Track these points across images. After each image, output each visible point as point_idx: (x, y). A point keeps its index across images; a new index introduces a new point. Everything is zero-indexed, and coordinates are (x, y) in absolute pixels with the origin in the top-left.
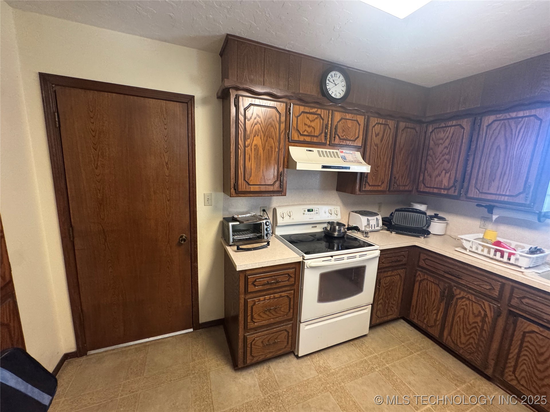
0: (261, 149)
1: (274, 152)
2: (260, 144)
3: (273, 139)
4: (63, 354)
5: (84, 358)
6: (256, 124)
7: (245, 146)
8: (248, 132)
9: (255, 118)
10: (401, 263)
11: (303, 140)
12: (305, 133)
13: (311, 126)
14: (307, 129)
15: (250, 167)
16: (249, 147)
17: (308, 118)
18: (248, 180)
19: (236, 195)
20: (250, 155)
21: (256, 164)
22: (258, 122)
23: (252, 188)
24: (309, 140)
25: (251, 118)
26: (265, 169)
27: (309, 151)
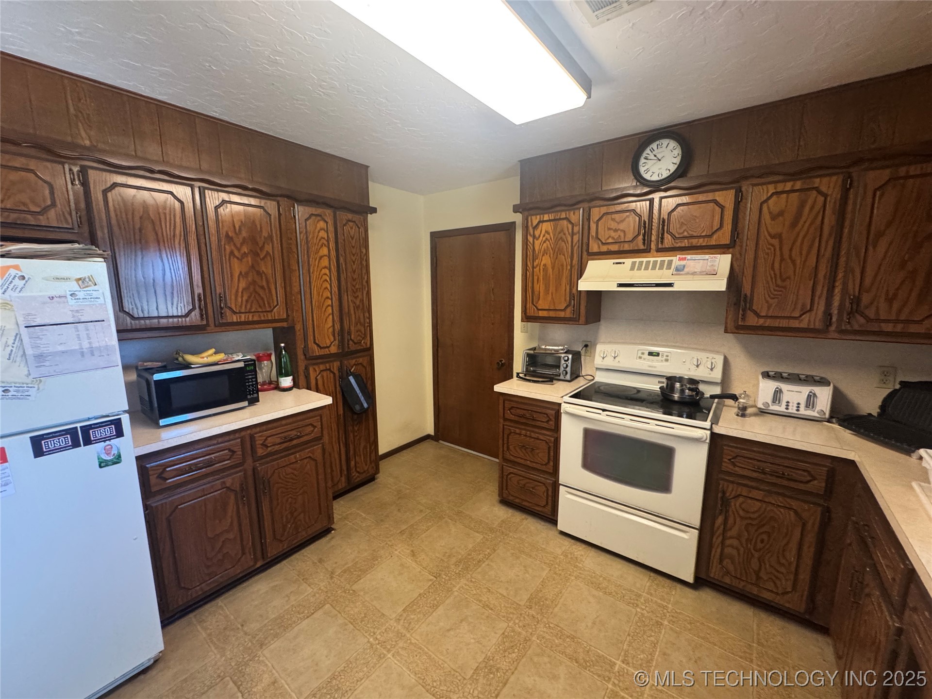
0: (550, 270)
1: (565, 271)
2: (549, 263)
3: (564, 255)
4: (428, 433)
5: (436, 443)
6: (545, 242)
7: (533, 267)
8: (537, 252)
9: (544, 236)
11: (606, 250)
12: (610, 240)
13: (619, 229)
14: (613, 234)
15: (538, 290)
16: (538, 268)
17: (613, 220)
18: (537, 303)
19: (526, 320)
20: (538, 277)
21: (546, 286)
22: (547, 239)
23: (542, 314)
24: (616, 249)
25: (539, 236)
26: (554, 291)
27: (617, 263)
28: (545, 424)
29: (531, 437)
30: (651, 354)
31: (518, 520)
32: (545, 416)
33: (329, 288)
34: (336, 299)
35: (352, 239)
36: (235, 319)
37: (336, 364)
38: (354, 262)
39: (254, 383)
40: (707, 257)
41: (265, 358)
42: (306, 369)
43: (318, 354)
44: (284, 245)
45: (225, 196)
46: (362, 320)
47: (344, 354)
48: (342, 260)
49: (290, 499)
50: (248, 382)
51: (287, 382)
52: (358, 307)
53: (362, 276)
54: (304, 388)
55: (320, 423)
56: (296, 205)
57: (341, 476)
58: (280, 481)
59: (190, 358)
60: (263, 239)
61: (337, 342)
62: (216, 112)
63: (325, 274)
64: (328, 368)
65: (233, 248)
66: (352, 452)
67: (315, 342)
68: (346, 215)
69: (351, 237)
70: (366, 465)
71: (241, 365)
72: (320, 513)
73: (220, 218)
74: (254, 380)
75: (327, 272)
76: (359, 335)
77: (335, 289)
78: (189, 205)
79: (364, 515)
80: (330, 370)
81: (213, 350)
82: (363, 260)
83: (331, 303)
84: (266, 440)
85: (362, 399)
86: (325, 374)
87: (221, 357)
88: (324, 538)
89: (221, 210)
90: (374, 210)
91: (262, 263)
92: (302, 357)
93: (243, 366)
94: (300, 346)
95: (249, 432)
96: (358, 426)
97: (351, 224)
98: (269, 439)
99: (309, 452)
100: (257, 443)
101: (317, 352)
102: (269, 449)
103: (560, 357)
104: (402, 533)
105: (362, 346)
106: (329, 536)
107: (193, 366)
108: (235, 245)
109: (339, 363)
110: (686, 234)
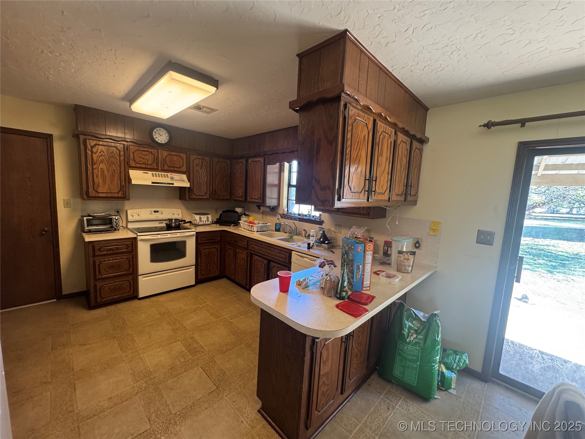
0: (106, 171)
1: (116, 173)
2: (105, 167)
3: (115, 165)
7: (93, 169)
8: (95, 161)
9: (100, 153)
10: (215, 241)
11: (139, 166)
12: (141, 162)
13: (145, 158)
15: (98, 182)
16: (97, 170)
17: (142, 154)
18: (97, 189)
19: (88, 199)
20: (97, 175)
21: (103, 180)
22: (102, 155)
23: (101, 195)
24: (144, 167)
25: (96, 152)
26: (110, 184)
27: (145, 173)
30: (155, 212)
40: (179, 175)
104: (54, 349)
110: (172, 165)
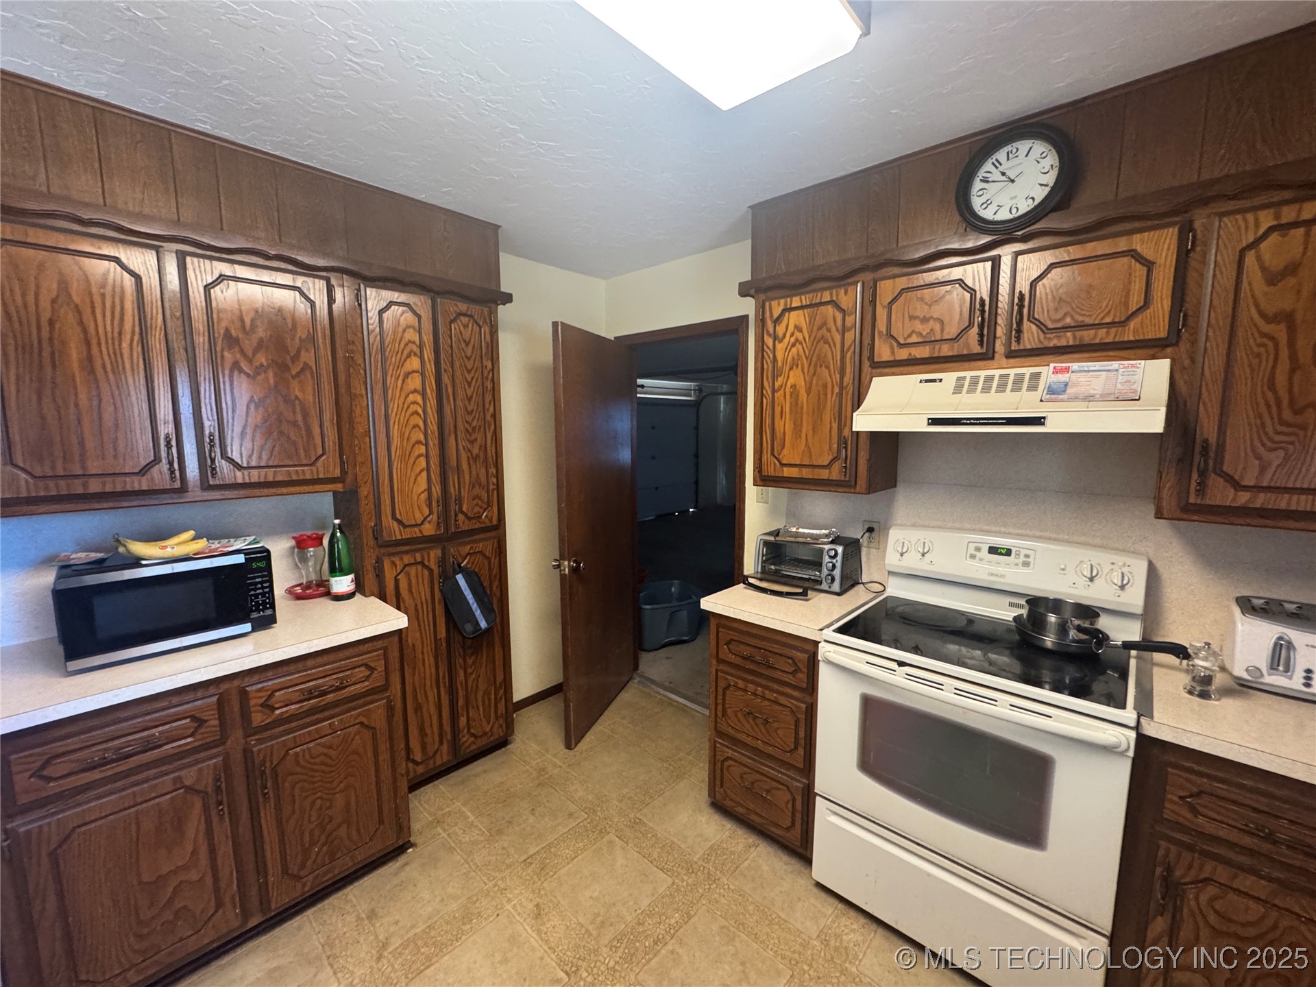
0: (803, 393)
1: (829, 396)
2: (801, 383)
3: (828, 367)
6: (793, 345)
7: (774, 391)
8: (780, 364)
9: (792, 335)
11: (906, 357)
12: (914, 339)
13: (931, 317)
14: (918, 326)
15: (782, 431)
16: (782, 392)
17: (920, 300)
18: (779, 454)
19: (761, 483)
20: (782, 408)
21: (795, 423)
22: (797, 340)
23: (787, 472)
24: (927, 355)
25: (785, 335)
26: (811, 432)
27: (927, 381)
28: (790, 676)
29: (764, 698)
30: (993, 550)
31: (741, 847)
32: (790, 661)
33: (421, 424)
34: (434, 444)
35: (467, 344)
36: (239, 477)
37: (434, 554)
38: (469, 384)
39: (267, 590)
40: (1115, 365)
41: (310, 542)
42: (377, 562)
43: (399, 537)
44: (340, 354)
45: (226, 269)
46: (483, 479)
47: (445, 538)
48: (446, 379)
49: (319, 802)
50: (255, 590)
51: (342, 584)
52: (476, 458)
53: (484, 406)
54: (373, 595)
55: (383, 662)
56: (362, 286)
57: (441, 742)
58: (298, 769)
59: (139, 548)
60: (297, 340)
61: (435, 517)
62: (205, 123)
63: (415, 403)
64: (419, 559)
65: (238, 356)
66: (461, 702)
67: (394, 517)
68: (456, 305)
69: (465, 341)
70: (489, 723)
71: (240, 559)
72: (381, 822)
73: (214, 304)
74: (265, 585)
75: (419, 399)
76: (477, 505)
77: (433, 428)
78: (151, 280)
79: (472, 818)
80: (422, 563)
81: (192, 533)
82: (487, 378)
83: (424, 452)
84: (272, 695)
85: (478, 613)
86: (413, 570)
87: (201, 544)
88: (391, 864)
89: (216, 292)
90: (508, 298)
91: (295, 385)
92: (372, 542)
93: (243, 561)
94: (368, 522)
95: (236, 683)
96: (473, 658)
97: (465, 320)
98: (277, 694)
99: (359, 714)
100: (252, 702)
101: (398, 533)
102: (277, 712)
103: (822, 550)
104: (527, 862)
105: (483, 522)
106: (402, 859)
107: (144, 562)
108: (242, 352)
109: (439, 552)
110: (1068, 320)
